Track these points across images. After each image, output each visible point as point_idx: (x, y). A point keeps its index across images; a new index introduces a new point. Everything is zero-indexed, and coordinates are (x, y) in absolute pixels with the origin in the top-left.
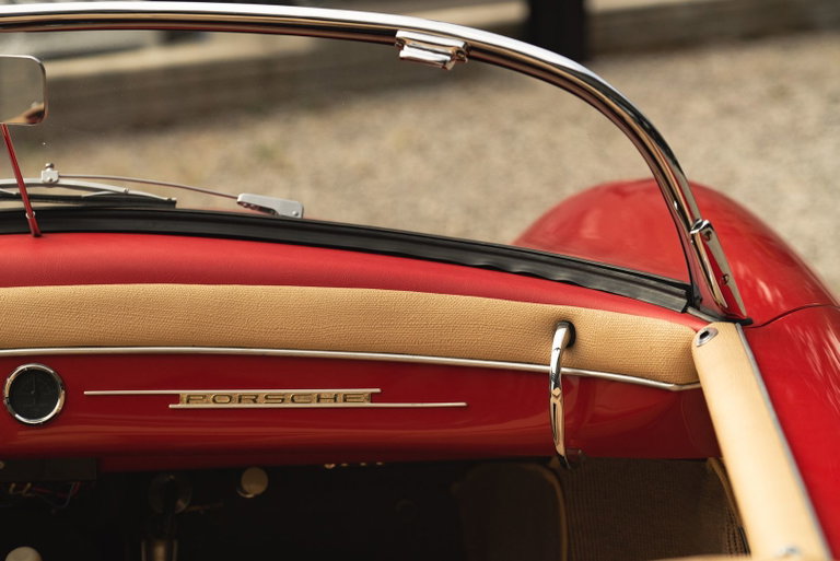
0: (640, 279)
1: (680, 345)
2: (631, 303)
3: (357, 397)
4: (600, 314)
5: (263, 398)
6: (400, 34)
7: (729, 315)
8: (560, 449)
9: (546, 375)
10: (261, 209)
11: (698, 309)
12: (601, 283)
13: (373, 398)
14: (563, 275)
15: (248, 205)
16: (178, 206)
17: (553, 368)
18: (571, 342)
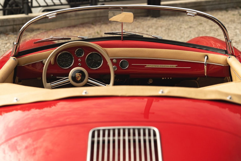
0: (217, 49)
1: (225, 59)
2: (216, 53)
3: (174, 66)
4: (212, 54)
5: (159, 66)
6: (187, 11)
7: (233, 55)
8: (206, 75)
9: (204, 63)
10: (156, 37)
11: (227, 54)
12: (211, 50)
13: (176, 66)
14: (205, 49)
15: (154, 37)
16: (144, 37)
17: (205, 62)
18: (208, 58)
